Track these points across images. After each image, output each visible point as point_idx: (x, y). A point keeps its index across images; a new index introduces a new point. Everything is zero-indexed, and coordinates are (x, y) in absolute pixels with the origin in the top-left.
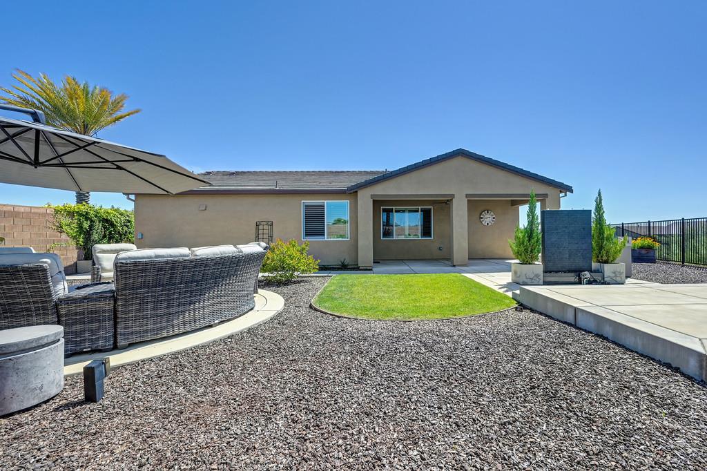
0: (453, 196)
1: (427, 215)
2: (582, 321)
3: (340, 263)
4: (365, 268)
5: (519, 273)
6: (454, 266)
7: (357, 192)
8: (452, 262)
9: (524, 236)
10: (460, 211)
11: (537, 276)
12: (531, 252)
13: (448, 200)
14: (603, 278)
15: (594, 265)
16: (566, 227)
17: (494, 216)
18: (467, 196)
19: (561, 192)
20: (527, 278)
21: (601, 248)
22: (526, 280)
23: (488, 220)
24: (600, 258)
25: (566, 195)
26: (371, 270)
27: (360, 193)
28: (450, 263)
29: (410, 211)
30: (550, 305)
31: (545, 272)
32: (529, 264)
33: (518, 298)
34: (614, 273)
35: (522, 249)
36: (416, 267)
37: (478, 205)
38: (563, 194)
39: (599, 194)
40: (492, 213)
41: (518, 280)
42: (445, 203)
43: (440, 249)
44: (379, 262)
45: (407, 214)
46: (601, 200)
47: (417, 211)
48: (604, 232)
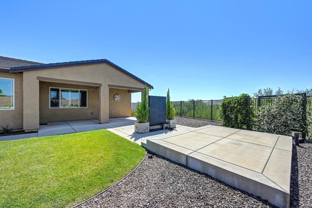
0: (101, 85)
1: (84, 94)
2: (191, 164)
3: (2, 129)
4: (30, 131)
5: (139, 128)
6: (101, 124)
7: (22, 73)
8: (100, 121)
9: (141, 109)
10: (104, 93)
11: (147, 128)
12: (145, 116)
13: (97, 87)
14: (170, 126)
15: (167, 120)
16: (158, 104)
17: (121, 97)
18: (109, 85)
19: (149, 88)
20: (143, 130)
21: (169, 113)
22: (142, 131)
23: (118, 99)
24: (168, 117)
25: (151, 90)
26: (37, 132)
27: (26, 75)
28: (98, 121)
29: (72, 91)
30: (168, 152)
31: (150, 126)
32: (144, 122)
33: (145, 146)
34: (173, 123)
35: (141, 115)
36: (76, 126)
37: (114, 91)
38: (150, 89)
39: (169, 91)
40: (120, 96)
41: (138, 131)
42: (96, 88)
43: (92, 113)
44: (46, 124)
45: (70, 93)
46: (169, 93)
47: (77, 92)
48: (170, 107)
